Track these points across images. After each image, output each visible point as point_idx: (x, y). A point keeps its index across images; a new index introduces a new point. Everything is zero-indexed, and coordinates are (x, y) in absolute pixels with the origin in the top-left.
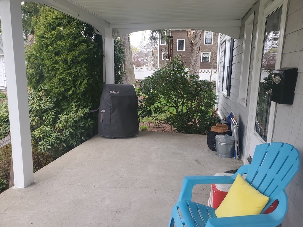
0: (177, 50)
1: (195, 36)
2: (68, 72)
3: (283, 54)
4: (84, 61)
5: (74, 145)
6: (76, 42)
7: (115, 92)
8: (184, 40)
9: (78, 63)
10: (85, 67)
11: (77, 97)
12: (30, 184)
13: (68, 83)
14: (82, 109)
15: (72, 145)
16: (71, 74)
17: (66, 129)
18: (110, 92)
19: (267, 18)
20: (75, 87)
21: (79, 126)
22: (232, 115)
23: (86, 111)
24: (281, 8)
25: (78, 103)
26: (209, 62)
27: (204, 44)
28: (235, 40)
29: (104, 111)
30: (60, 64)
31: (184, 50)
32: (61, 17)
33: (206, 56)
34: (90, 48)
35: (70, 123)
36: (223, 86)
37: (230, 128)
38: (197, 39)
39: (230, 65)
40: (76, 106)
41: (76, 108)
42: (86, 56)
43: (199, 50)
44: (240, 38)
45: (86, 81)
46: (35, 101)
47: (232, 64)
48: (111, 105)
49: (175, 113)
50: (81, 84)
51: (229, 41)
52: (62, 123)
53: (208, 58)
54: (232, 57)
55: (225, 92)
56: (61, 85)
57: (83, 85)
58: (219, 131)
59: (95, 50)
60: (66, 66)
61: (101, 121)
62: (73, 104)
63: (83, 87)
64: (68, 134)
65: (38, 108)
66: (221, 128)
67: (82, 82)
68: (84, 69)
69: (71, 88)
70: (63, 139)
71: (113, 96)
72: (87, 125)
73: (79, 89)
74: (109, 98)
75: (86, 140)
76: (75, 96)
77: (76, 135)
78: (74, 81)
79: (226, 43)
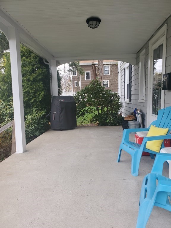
0: (85, 79)
1: (98, 69)
2: (31, 87)
3: (166, 67)
4: (41, 80)
5: (37, 135)
6: (34, 68)
7: (62, 100)
8: (90, 72)
9: (37, 81)
10: (42, 84)
11: (36, 104)
12: (25, 151)
13: (31, 94)
14: (40, 112)
15: (36, 135)
16: (33, 88)
17: (32, 125)
18: (59, 100)
19: (154, 51)
20: (35, 97)
21: (40, 123)
22: (136, 109)
23: (43, 113)
24: (162, 45)
25: (37, 108)
26: (108, 87)
27: (104, 74)
28: (132, 66)
29: (55, 112)
30: (25, 82)
31: (90, 79)
32: (24, 51)
33: (105, 83)
34: (43, 71)
35: (35, 120)
36: (124, 97)
37: (136, 117)
38: (100, 71)
39: (130, 82)
40: (36, 111)
41: (36, 112)
42: (42, 77)
43: (102, 78)
44: (136, 65)
45: (42, 93)
46: (8, 108)
47: (131, 82)
48: (60, 108)
49: (97, 114)
50: (39, 95)
51: (127, 68)
52: (29, 121)
53: (107, 84)
54: (131, 77)
55: (127, 100)
56: (26, 96)
57: (41, 95)
58: (129, 119)
59: (46, 73)
60: (29, 83)
61: (53, 119)
62: (34, 109)
63: (41, 97)
64: (33, 127)
65: (11, 112)
66: (130, 117)
67: (40, 94)
68: (41, 85)
69: (33, 98)
70: (30, 132)
71: (61, 102)
72: (44, 122)
73: (38, 98)
74: (59, 104)
75: (44, 132)
76: (35, 104)
77: (38, 129)
78: (35, 93)
79: (125, 70)
